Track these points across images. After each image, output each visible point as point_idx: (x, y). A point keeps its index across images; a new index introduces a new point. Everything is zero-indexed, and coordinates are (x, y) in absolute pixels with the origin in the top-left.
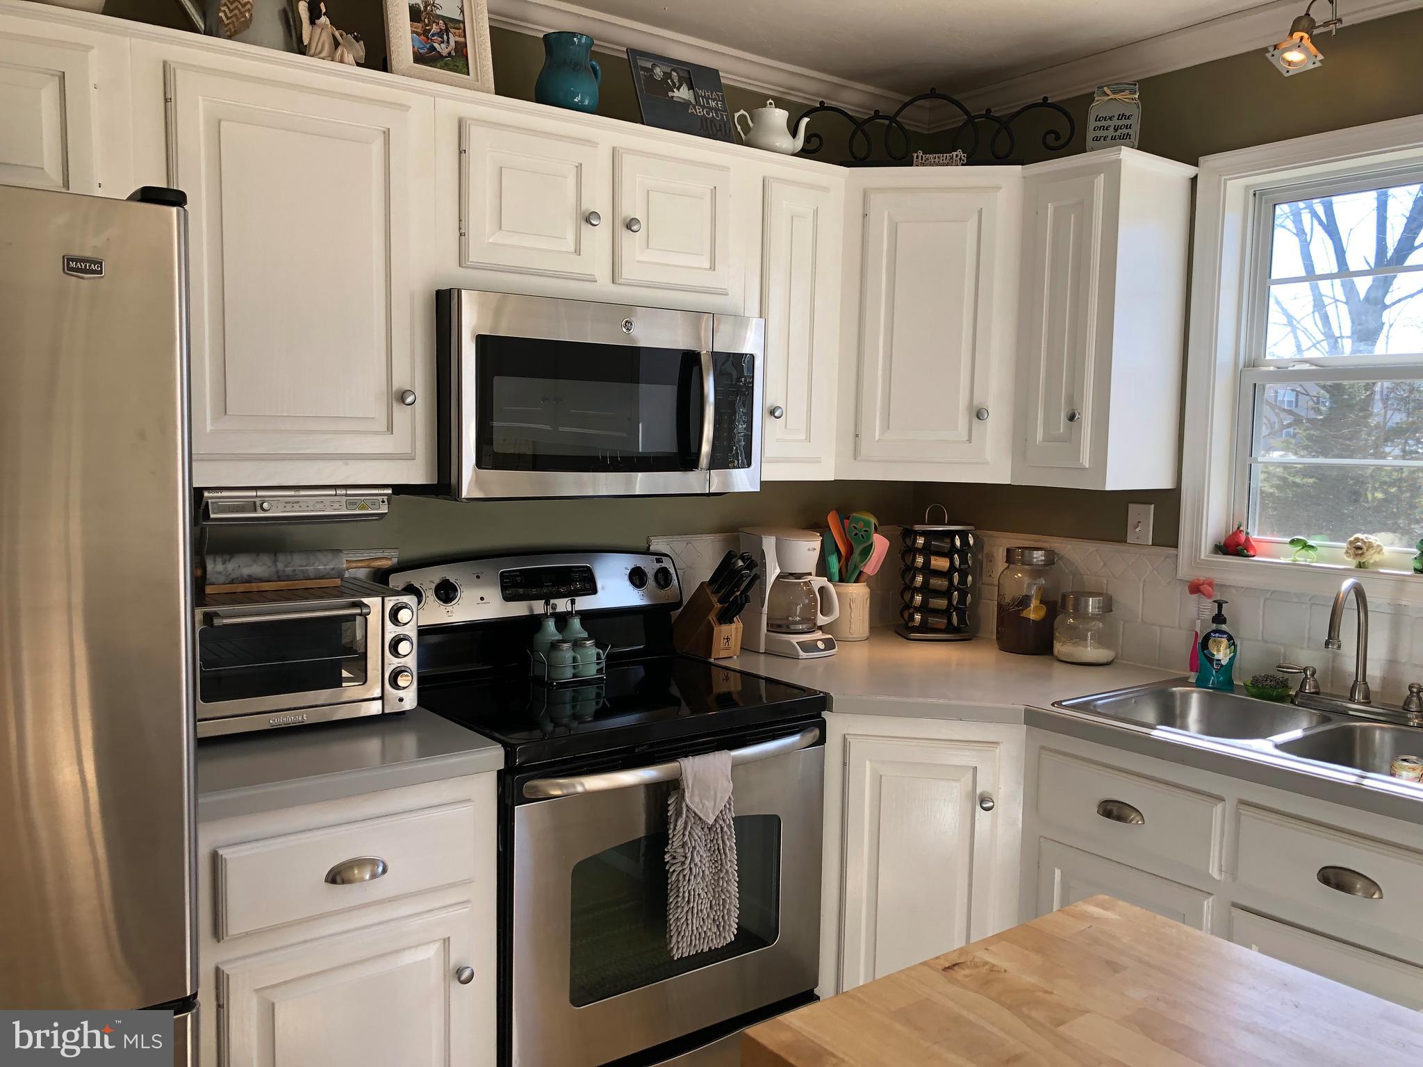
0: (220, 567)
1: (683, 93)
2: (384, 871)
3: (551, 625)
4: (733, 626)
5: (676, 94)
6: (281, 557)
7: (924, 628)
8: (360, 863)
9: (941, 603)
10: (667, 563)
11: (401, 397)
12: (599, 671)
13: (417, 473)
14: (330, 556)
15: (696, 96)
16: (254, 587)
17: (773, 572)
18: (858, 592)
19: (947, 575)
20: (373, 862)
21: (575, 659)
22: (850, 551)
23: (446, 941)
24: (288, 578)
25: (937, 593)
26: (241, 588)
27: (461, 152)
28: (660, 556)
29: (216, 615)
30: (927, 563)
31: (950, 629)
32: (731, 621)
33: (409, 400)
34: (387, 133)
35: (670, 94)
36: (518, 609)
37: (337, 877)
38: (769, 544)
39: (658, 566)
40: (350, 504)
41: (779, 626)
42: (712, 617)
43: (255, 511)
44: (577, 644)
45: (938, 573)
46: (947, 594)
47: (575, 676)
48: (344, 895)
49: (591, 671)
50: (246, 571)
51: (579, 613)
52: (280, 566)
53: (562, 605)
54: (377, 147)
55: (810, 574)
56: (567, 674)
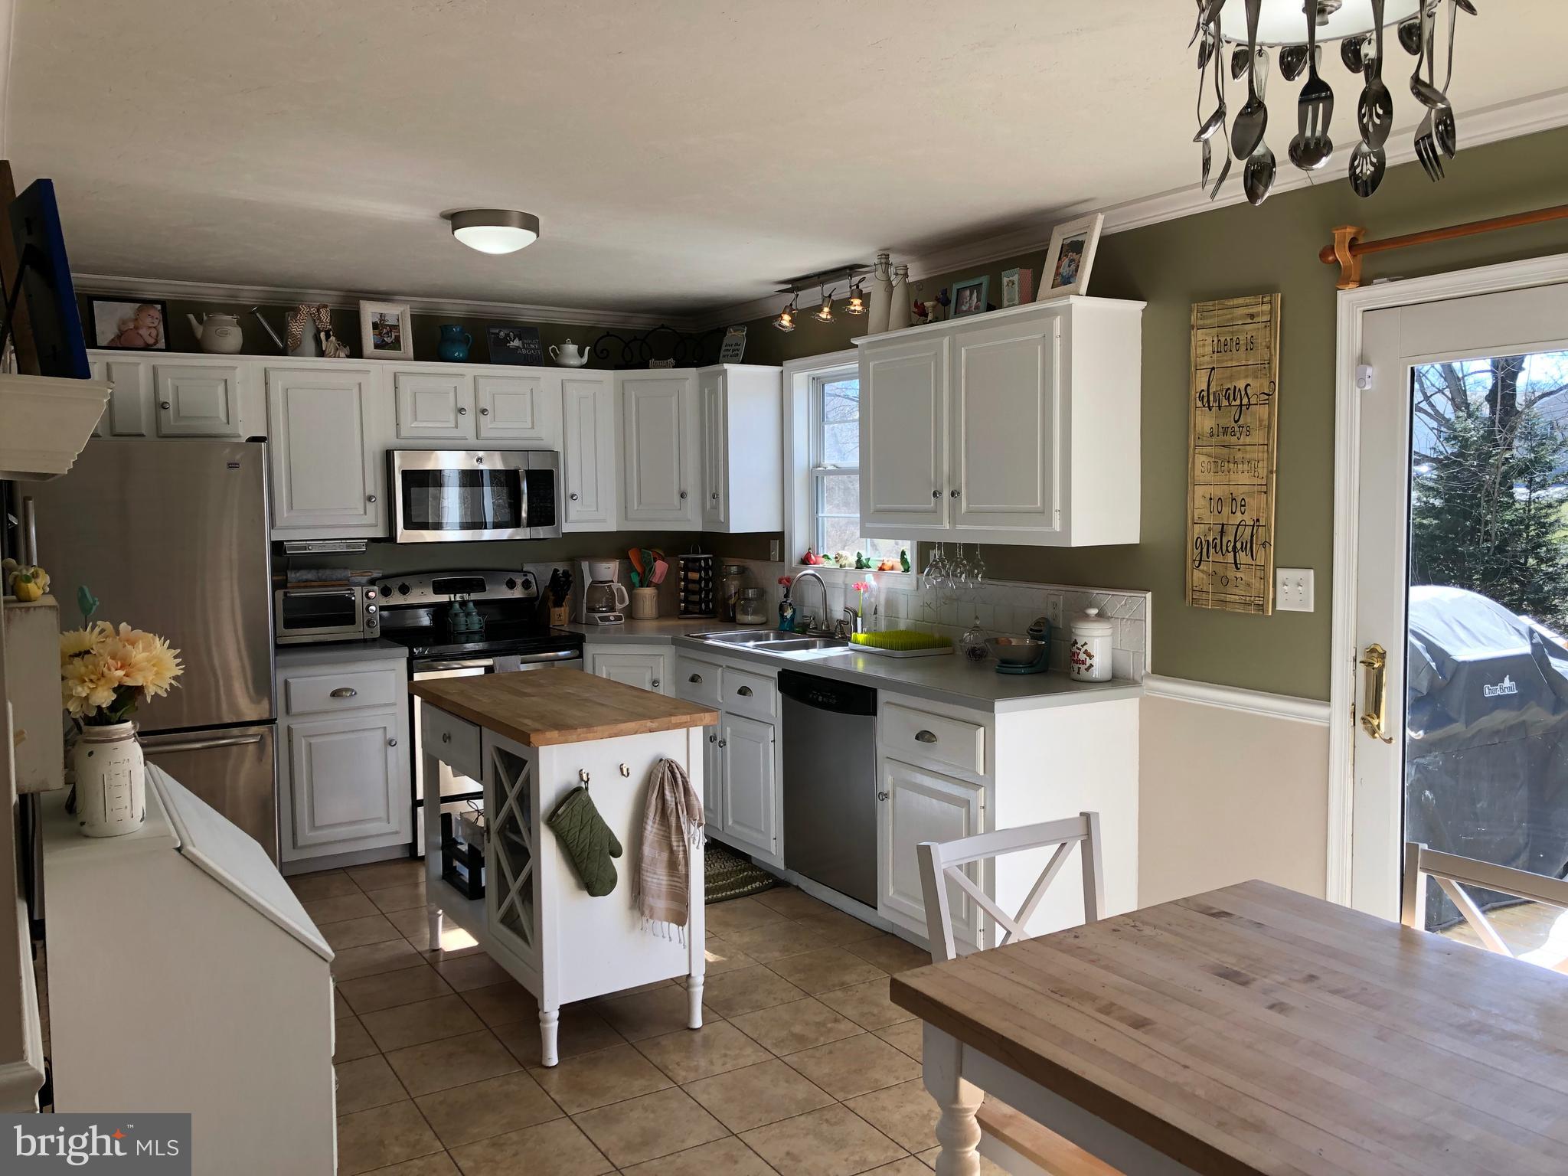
0: (293, 575)
1: (516, 343)
2: (355, 693)
3: (457, 606)
4: (563, 609)
5: (512, 344)
6: (320, 571)
7: (686, 611)
8: (347, 690)
9: (696, 598)
10: (530, 577)
11: (369, 498)
12: (481, 628)
13: (380, 533)
14: (343, 570)
15: (523, 344)
16: (308, 584)
17: (588, 581)
18: (648, 593)
19: (699, 582)
20: (352, 690)
21: (467, 622)
22: (644, 572)
23: (385, 728)
24: (325, 580)
25: (694, 593)
26: (303, 584)
27: (396, 388)
28: (526, 573)
29: (289, 592)
30: (686, 575)
31: (701, 612)
32: (561, 606)
33: (373, 500)
34: (360, 384)
35: (508, 345)
36: (444, 598)
37: (336, 694)
38: (585, 566)
39: (524, 578)
40: (348, 546)
41: (592, 609)
42: (550, 604)
43: (306, 550)
44: (468, 615)
45: (694, 581)
46: (699, 593)
47: (467, 629)
48: (338, 703)
49: (476, 627)
50: (305, 577)
51: (471, 601)
52: (320, 575)
53: (466, 597)
54: (356, 390)
55: (612, 581)
56: (463, 628)
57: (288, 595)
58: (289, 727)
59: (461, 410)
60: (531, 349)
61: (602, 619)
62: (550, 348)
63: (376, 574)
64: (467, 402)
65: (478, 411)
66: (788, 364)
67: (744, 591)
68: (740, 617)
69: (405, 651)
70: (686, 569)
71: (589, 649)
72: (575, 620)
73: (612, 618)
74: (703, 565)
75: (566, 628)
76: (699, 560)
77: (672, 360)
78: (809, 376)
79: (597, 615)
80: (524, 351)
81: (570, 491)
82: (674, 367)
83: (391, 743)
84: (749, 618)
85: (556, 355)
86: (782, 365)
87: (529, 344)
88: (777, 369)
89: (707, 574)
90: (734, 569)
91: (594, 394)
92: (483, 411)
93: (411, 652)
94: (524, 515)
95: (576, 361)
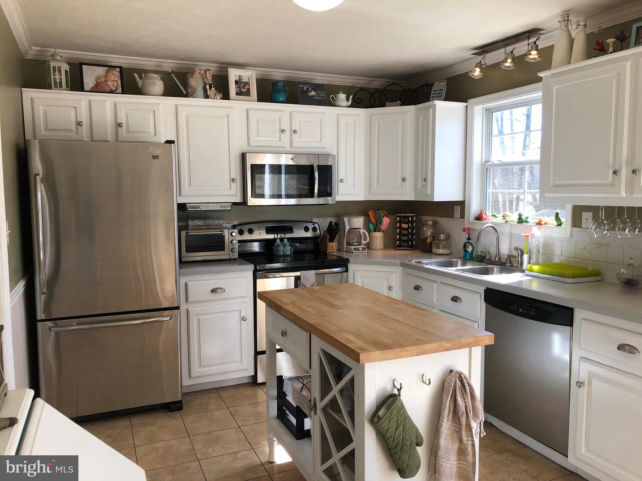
0: (191, 223)
1: (313, 93)
2: (224, 291)
3: (278, 241)
4: (334, 243)
5: (310, 93)
6: (206, 220)
7: (400, 246)
8: (220, 288)
9: (405, 238)
10: (316, 225)
11: (233, 180)
12: (291, 253)
13: (238, 199)
14: (218, 220)
15: (317, 93)
16: (200, 227)
17: (347, 228)
18: (378, 236)
19: (407, 229)
20: (223, 289)
21: (284, 249)
22: (377, 223)
23: (240, 310)
24: (208, 226)
25: (404, 235)
26: (197, 228)
27: (248, 117)
28: (314, 223)
29: (189, 232)
30: (400, 226)
31: (408, 247)
32: (333, 241)
33: (235, 181)
34: (228, 115)
35: (308, 94)
36: (271, 236)
37: (213, 291)
38: (346, 219)
39: (313, 226)
40: (221, 207)
41: (349, 244)
42: (327, 240)
43: (198, 208)
44: (285, 246)
45: (404, 229)
46: (407, 235)
47: (284, 254)
48: (215, 296)
49: (289, 253)
50: (198, 224)
51: (286, 238)
52: (206, 222)
53: (283, 236)
54: (226, 119)
55: (360, 228)
56: (282, 253)
57: (188, 234)
58: (187, 309)
59: (283, 131)
60: (321, 97)
61: (355, 249)
62: (331, 97)
63: (236, 223)
64: (286, 126)
65: (292, 132)
66: (471, 101)
67: (438, 236)
68: (434, 250)
69: (252, 267)
70: (400, 222)
71: (351, 267)
72: (340, 249)
73: (361, 249)
74: (410, 219)
75: (335, 254)
76: (408, 217)
77: (399, 102)
78: (483, 108)
79: (352, 247)
80: (317, 98)
81: (340, 178)
82: (400, 106)
83: (244, 319)
84: (441, 251)
85: (334, 100)
86: (467, 102)
87: (320, 94)
88: (464, 104)
89: (412, 225)
90: (430, 222)
91: (355, 122)
92: (295, 131)
93: (255, 267)
94: (316, 191)
95: (345, 103)
